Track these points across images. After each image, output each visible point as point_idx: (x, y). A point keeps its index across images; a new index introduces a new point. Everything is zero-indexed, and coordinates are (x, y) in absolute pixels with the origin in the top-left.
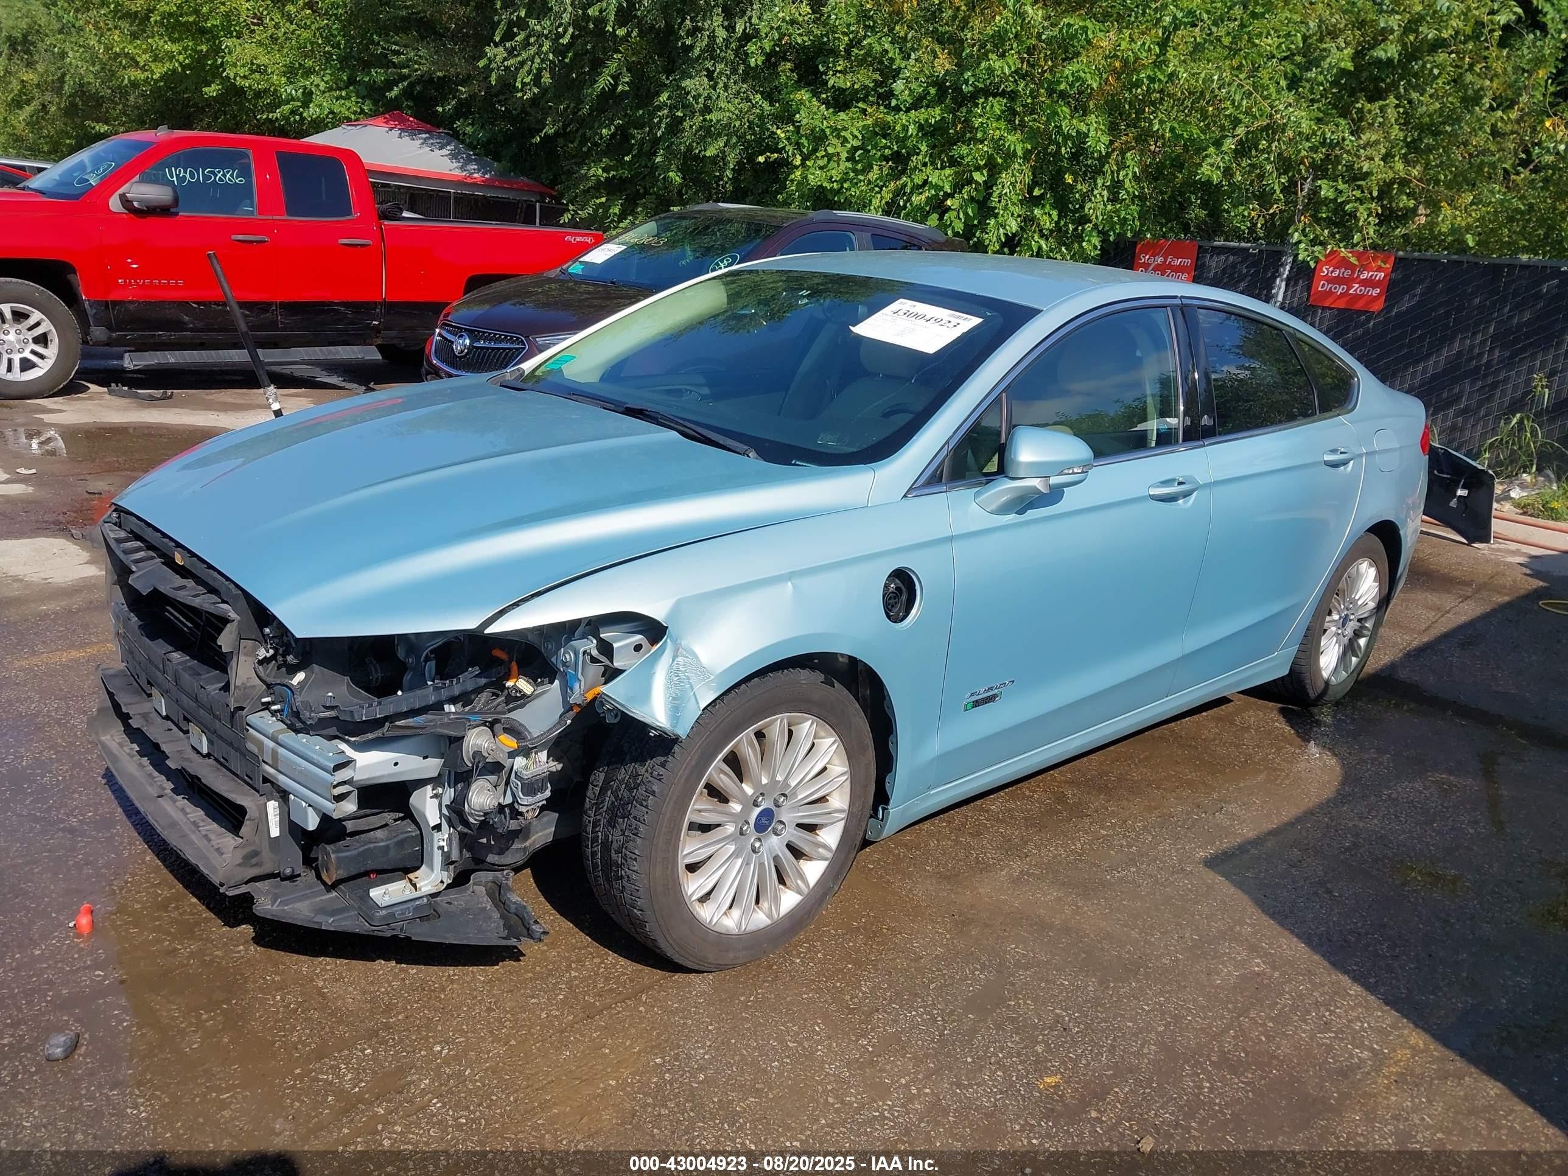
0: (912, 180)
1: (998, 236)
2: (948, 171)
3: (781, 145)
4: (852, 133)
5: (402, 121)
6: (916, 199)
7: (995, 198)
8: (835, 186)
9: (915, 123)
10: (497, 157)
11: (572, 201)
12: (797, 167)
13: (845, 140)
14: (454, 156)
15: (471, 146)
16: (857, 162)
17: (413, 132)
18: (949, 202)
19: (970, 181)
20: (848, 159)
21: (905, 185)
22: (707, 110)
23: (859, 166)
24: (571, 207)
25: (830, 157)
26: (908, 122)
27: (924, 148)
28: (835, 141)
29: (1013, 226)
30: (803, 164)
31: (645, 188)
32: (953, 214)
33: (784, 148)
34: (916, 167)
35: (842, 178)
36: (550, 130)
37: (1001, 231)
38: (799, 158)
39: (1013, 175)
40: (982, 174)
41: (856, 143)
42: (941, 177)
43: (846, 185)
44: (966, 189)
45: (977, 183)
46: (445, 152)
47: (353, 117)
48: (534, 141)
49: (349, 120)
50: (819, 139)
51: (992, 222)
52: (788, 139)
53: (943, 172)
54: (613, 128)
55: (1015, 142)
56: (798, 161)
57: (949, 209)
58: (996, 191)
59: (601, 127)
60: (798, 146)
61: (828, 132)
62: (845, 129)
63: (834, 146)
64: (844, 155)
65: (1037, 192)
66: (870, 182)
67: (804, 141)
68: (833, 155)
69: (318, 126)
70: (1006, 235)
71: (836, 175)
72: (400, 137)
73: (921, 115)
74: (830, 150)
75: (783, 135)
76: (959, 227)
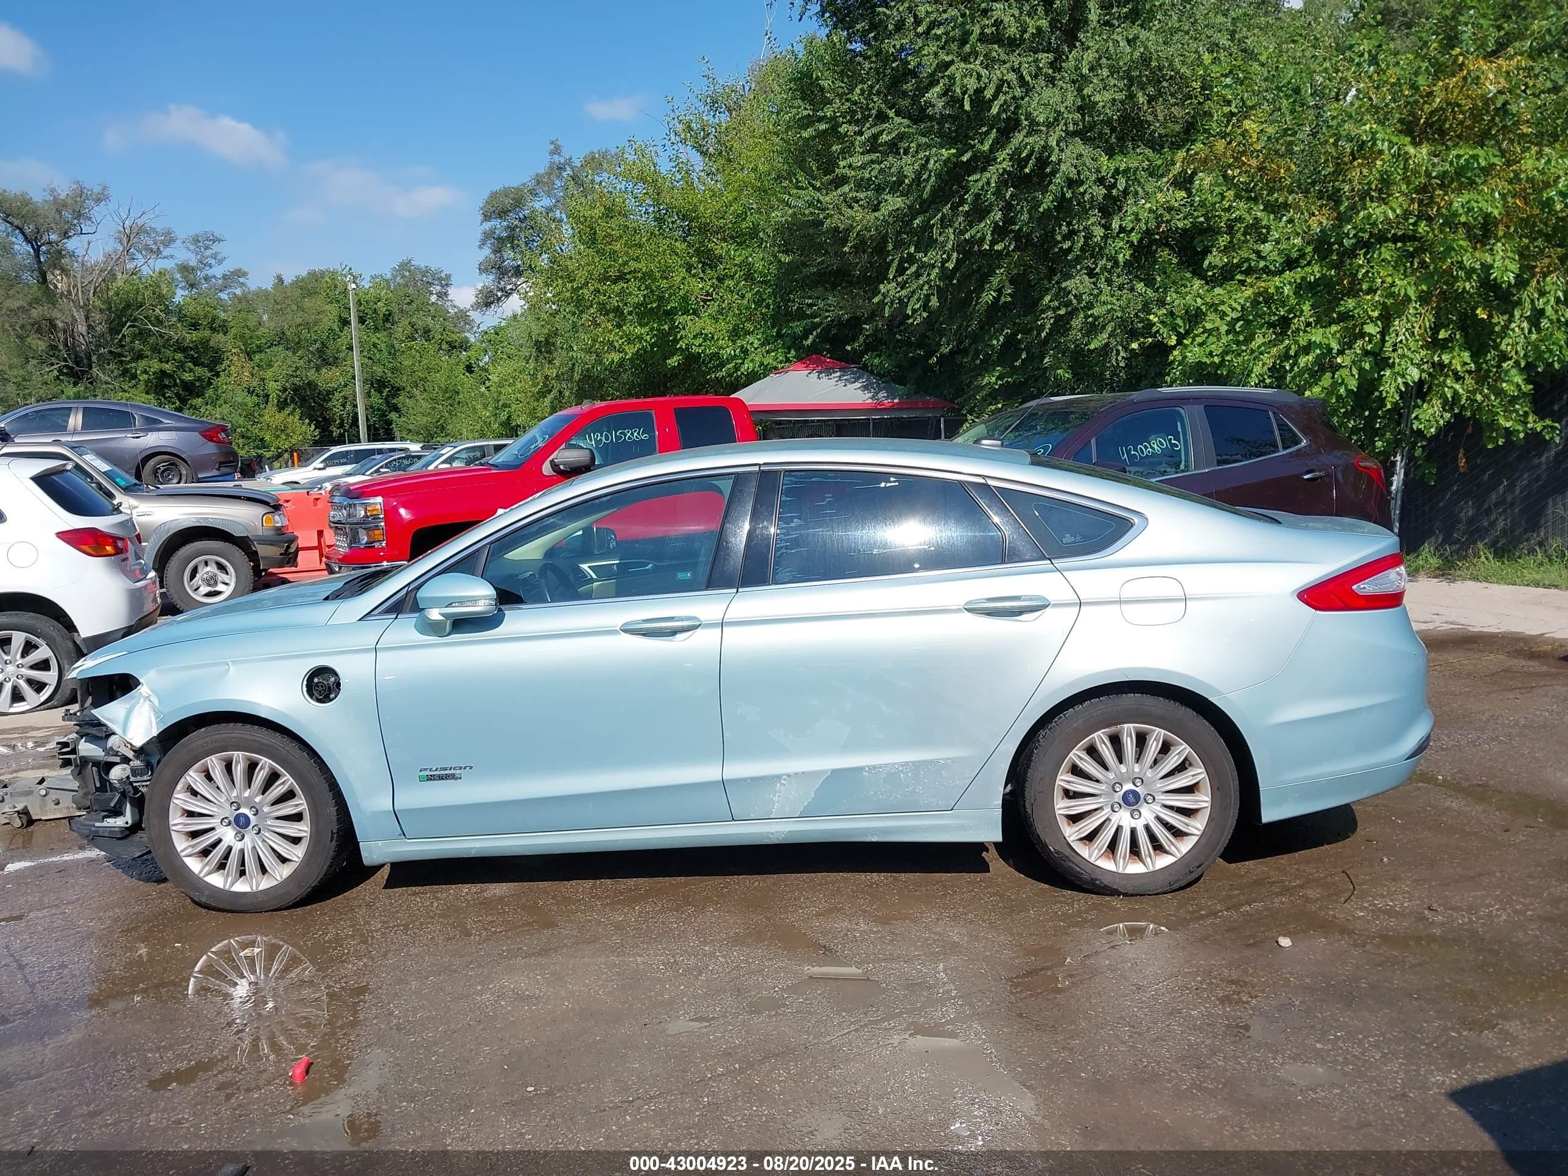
0: (1296, 342)
1: (1398, 387)
2: (1334, 328)
3: (1154, 329)
4: (1230, 306)
5: (819, 363)
6: (1303, 361)
7: (1388, 347)
8: (1216, 360)
9: (1290, 283)
10: (902, 382)
11: (970, 412)
12: (1174, 347)
13: (1225, 314)
14: (865, 388)
15: (880, 376)
16: (1238, 333)
17: (828, 371)
18: (1339, 360)
19: (1362, 335)
20: (1228, 332)
21: (1288, 348)
22: (1090, 306)
23: (1241, 338)
24: (969, 417)
25: (1210, 332)
26: (1284, 284)
27: (1306, 307)
28: (1211, 316)
29: (1414, 374)
30: (1179, 342)
31: (1038, 389)
32: (1344, 372)
33: (1158, 331)
34: (1298, 330)
35: (1224, 351)
36: (945, 350)
37: (1400, 380)
38: (1174, 338)
39: (1408, 320)
40: (1376, 325)
41: (1235, 315)
42: (1326, 336)
43: (1228, 358)
44: (1360, 343)
45: (1370, 335)
46: (858, 385)
47: (780, 366)
48: (930, 362)
49: (776, 368)
50: (1195, 317)
51: (1388, 372)
52: (1162, 322)
53: (1328, 330)
54: (1001, 339)
55: (1406, 286)
56: (1173, 341)
57: (1339, 367)
58: (1390, 340)
59: (990, 339)
60: (1174, 328)
61: (1204, 308)
62: (1223, 303)
63: (1212, 321)
64: (1224, 328)
65: (1442, 334)
66: (1253, 351)
67: (1179, 321)
68: (1212, 330)
69: (752, 378)
70: (1406, 384)
71: (1216, 348)
72: (819, 378)
73: (1297, 275)
74: (1209, 326)
75: (1156, 320)
76: (1353, 384)
